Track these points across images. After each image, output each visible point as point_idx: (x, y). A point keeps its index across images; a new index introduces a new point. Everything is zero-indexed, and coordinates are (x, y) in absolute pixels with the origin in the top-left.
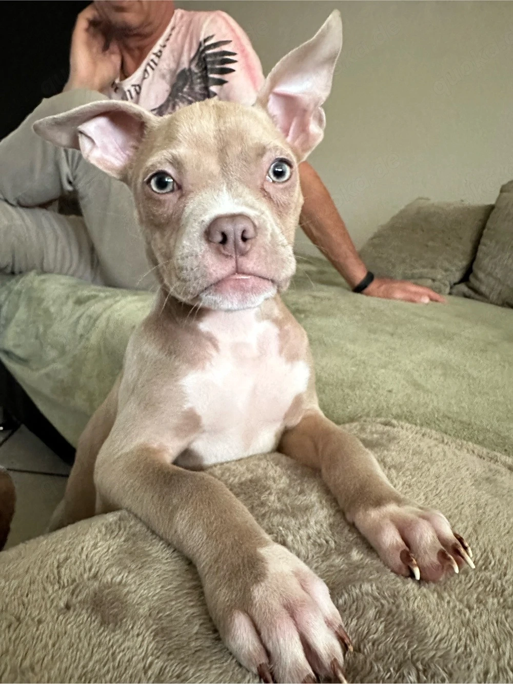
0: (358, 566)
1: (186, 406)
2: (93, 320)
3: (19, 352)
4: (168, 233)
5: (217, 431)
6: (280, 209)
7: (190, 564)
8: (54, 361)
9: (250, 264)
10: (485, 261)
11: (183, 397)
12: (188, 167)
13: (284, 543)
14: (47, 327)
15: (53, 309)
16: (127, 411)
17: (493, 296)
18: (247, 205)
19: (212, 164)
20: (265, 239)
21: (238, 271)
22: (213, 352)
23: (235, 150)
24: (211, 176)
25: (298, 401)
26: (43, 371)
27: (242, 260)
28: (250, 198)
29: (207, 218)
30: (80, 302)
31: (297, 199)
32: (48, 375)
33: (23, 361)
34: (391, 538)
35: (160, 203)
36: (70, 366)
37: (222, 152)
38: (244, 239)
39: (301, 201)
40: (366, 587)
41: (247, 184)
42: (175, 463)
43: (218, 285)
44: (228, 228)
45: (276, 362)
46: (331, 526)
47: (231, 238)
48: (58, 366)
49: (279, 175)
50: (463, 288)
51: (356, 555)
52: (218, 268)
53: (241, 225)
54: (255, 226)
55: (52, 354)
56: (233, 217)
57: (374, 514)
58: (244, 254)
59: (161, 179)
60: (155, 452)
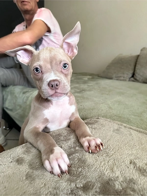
0: (77, 150)
1: (45, 117)
2: (28, 97)
3: (10, 108)
4: (40, 82)
5: (53, 122)
6: (66, 75)
7: (40, 152)
8: (18, 109)
9: (58, 91)
10: (138, 71)
11: (44, 115)
12: (43, 67)
13: (61, 147)
14: (16, 101)
15: (17, 96)
16: (31, 119)
17: (140, 80)
18: (57, 76)
19: (49, 66)
20: (62, 85)
21: (56, 93)
22: (51, 105)
23: (54, 62)
24: (49, 69)
25: (73, 114)
26: (16, 112)
27: (57, 90)
28: (58, 74)
29: (48, 80)
30: (24, 93)
31: (71, 70)
32: (17, 113)
33: (11, 110)
34: (86, 144)
35: (37, 75)
36: (22, 110)
37: (51, 63)
38: (57, 86)
39: (72, 71)
40: (77, 154)
41: (57, 71)
42: (42, 131)
43: (52, 96)
44: (53, 83)
45: (67, 106)
46: (74, 143)
47: (54, 86)
48: (20, 111)
49: (65, 67)
50: (132, 79)
51: (77, 148)
52: (51, 92)
53: (56, 83)
54: (59, 82)
55: (18, 107)
56: (54, 81)
57: (84, 139)
58: (57, 89)
59: (37, 69)
60: (38, 128)
